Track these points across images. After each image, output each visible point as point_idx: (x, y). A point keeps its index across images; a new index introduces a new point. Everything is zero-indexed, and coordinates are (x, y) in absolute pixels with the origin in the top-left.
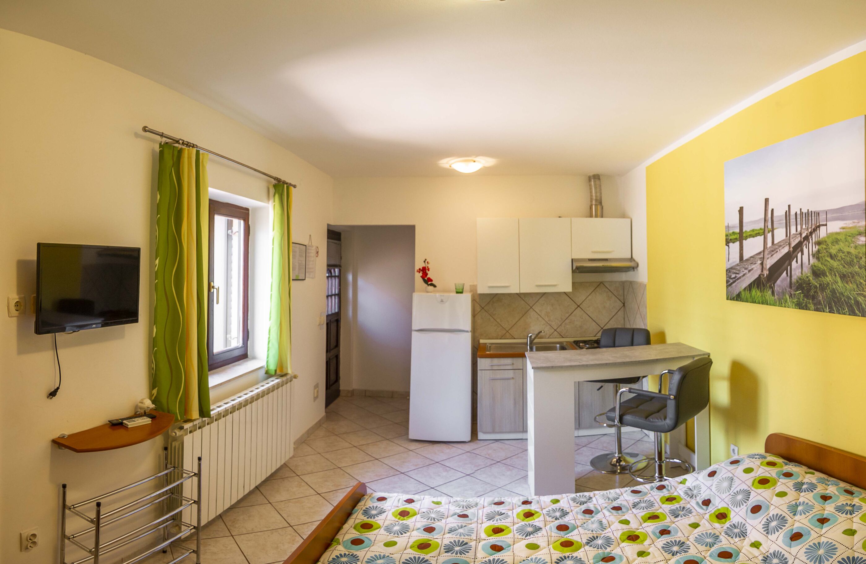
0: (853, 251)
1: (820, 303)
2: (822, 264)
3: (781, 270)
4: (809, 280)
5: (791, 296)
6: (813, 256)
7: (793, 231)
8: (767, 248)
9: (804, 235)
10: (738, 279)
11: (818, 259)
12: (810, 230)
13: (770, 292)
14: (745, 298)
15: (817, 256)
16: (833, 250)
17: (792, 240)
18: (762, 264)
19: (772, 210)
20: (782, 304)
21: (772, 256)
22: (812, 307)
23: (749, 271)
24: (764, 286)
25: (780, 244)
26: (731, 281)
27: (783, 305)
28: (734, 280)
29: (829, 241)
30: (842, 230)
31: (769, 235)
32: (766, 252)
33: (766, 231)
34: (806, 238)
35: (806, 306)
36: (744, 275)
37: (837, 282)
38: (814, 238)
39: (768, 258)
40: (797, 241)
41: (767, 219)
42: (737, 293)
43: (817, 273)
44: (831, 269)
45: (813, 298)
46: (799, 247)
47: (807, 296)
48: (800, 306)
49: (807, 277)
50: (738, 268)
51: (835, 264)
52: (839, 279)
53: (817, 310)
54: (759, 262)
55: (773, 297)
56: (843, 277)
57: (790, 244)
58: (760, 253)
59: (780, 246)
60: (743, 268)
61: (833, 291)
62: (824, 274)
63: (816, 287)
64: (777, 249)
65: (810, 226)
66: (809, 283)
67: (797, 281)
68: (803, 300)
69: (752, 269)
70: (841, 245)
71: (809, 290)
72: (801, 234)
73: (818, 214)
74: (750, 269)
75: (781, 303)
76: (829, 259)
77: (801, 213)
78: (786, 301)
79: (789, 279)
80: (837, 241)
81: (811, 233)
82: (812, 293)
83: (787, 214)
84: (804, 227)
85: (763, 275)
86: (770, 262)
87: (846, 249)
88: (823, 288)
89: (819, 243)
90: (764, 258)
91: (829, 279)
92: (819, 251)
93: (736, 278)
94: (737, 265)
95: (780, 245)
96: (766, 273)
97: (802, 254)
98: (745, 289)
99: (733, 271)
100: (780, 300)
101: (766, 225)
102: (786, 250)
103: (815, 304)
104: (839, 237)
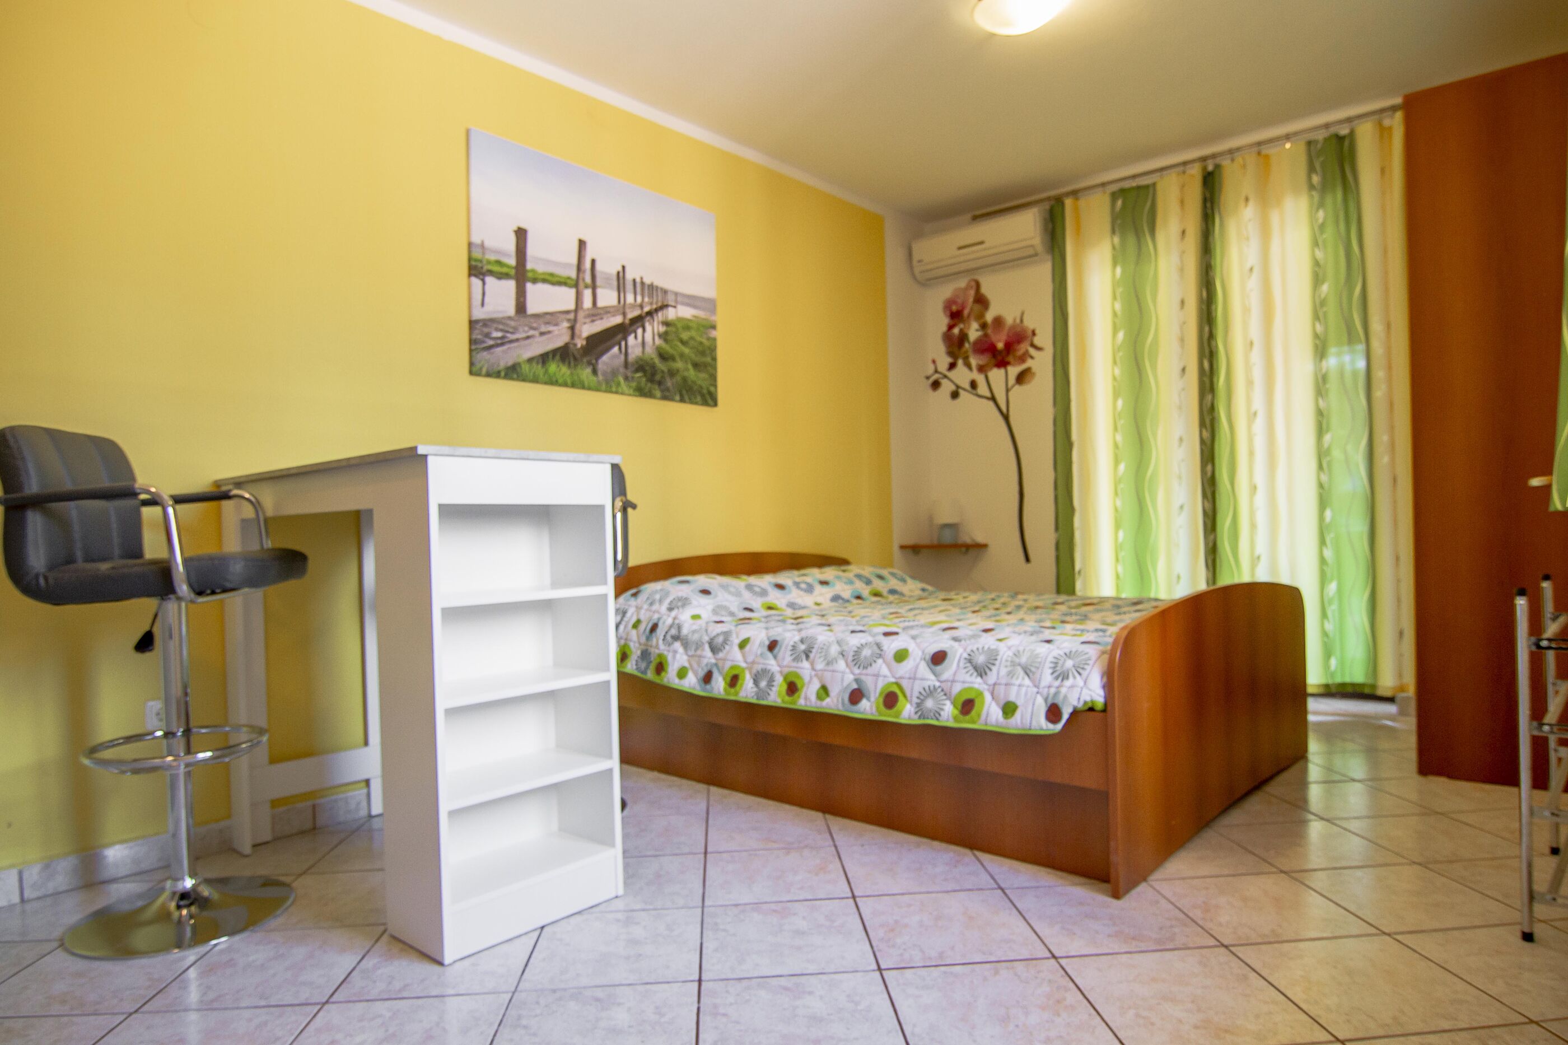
0: (704, 341)
1: (668, 390)
2: (671, 347)
3: (608, 344)
4: (654, 363)
5: (626, 378)
6: (660, 336)
7: (630, 298)
8: (582, 308)
9: (647, 309)
10: (511, 341)
11: (666, 341)
12: (654, 306)
13: (588, 370)
14: (532, 374)
15: (664, 336)
16: (685, 336)
17: (628, 311)
18: (572, 328)
19: (593, 262)
20: (611, 387)
21: (593, 321)
22: (658, 394)
23: (542, 334)
24: (575, 359)
25: (608, 309)
26: (491, 342)
27: (614, 389)
28: (499, 342)
29: (679, 325)
30: (694, 319)
31: (587, 294)
32: (581, 315)
33: (581, 285)
34: (650, 314)
35: (650, 391)
36: (528, 338)
37: (687, 370)
38: (660, 316)
39: (585, 323)
40: (637, 313)
41: (582, 268)
42: (510, 363)
43: (663, 356)
44: (682, 355)
45: (660, 383)
46: (638, 321)
47: (651, 380)
48: (642, 392)
49: (652, 359)
50: (512, 323)
51: (686, 350)
52: (690, 367)
53: (665, 398)
54: (566, 324)
55: (595, 379)
56: (696, 365)
57: (624, 314)
58: (567, 312)
59: (609, 312)
60: (526, 325)
61: (685, 379)
62: (673, 358)
63: (663, 372)
64: (601, 314)
65: (655, 301)
66: (653, 367)
67: (637, 362)
68: (646, 385)
69: (549, 332)
70: (693, 333)
71: (653, 374)
72: (641, 307)
73: (665, 292)
74: (543, 329)
75: (609, 385)
76: (679, 344)
77: (643, 283)
78: (618, 384)
79: (623, 357)
80: (687, 328)
81: (657, 310)
82: (658, 377)
83: (620, 277)
84: (646, 299)
85: (575, 345)
86: (587, 329)
87: (699, 339)
88: (672, 373)
89: (666, 324)
90: (575, 320)
91: (679, 365)
92: (666, 333)
93: (506, 340)
94: (510, 318)
95: (607, 311)
96: (580, 343)
97: (644, 330)
98: (530, 360)
99: (495, 325)
100: (607, 382)
101: (581, 275)
102: (618, 320)
103: (662, 391)
104: (691, 324)
